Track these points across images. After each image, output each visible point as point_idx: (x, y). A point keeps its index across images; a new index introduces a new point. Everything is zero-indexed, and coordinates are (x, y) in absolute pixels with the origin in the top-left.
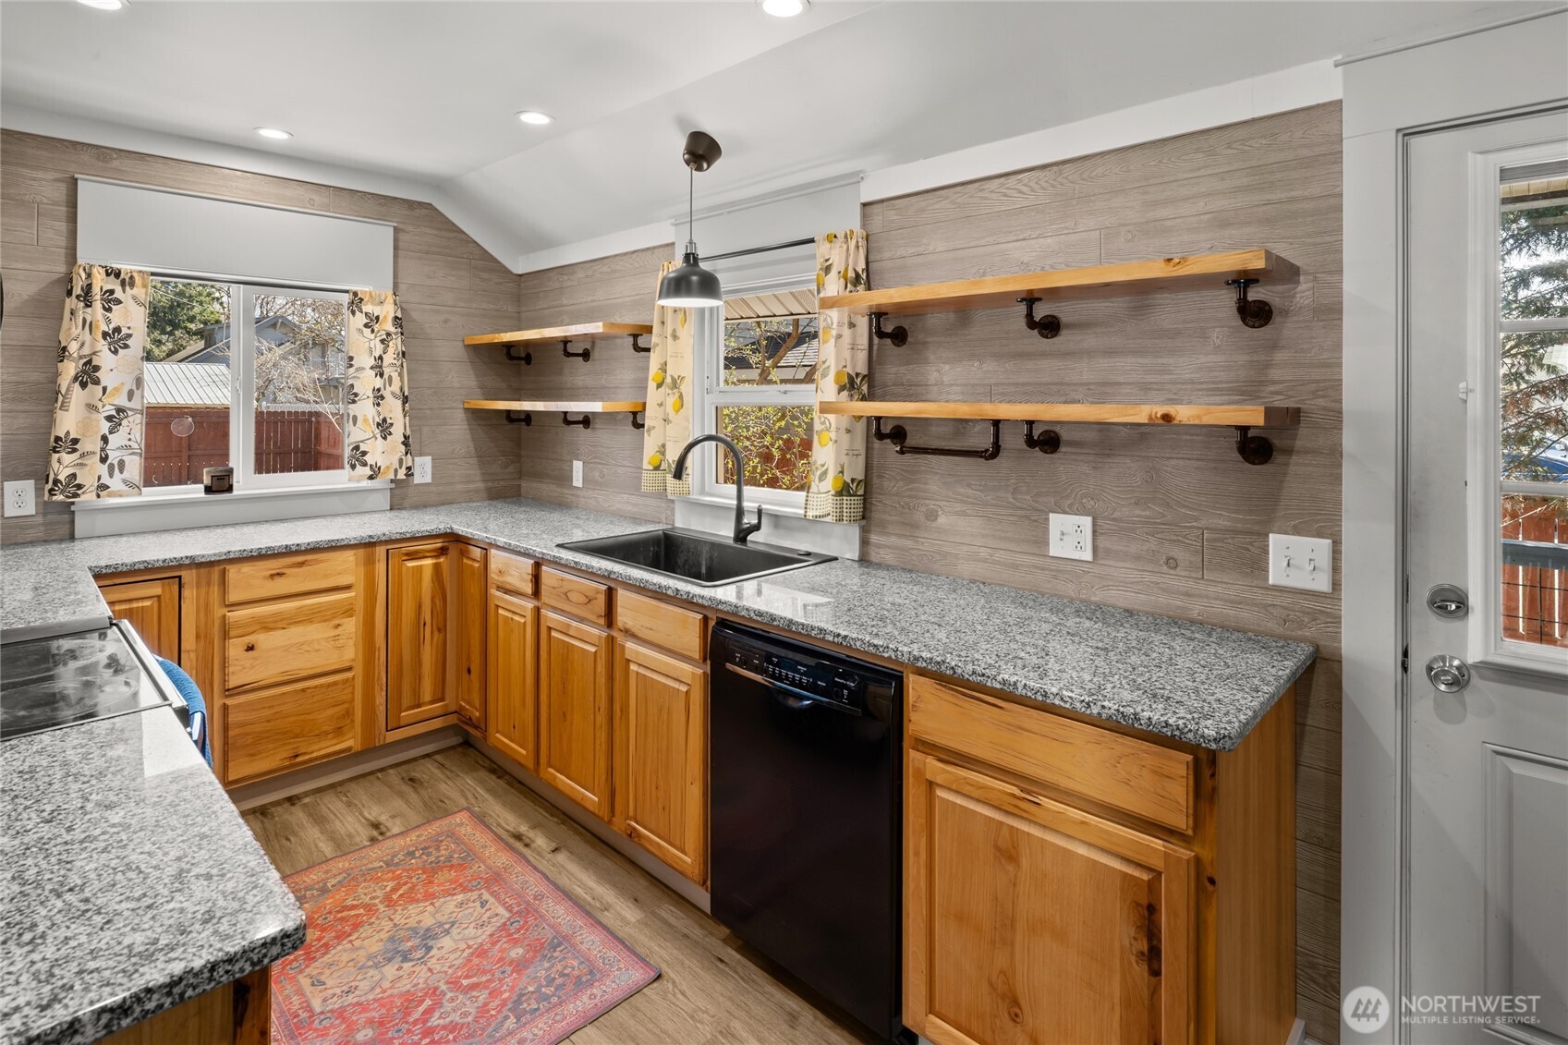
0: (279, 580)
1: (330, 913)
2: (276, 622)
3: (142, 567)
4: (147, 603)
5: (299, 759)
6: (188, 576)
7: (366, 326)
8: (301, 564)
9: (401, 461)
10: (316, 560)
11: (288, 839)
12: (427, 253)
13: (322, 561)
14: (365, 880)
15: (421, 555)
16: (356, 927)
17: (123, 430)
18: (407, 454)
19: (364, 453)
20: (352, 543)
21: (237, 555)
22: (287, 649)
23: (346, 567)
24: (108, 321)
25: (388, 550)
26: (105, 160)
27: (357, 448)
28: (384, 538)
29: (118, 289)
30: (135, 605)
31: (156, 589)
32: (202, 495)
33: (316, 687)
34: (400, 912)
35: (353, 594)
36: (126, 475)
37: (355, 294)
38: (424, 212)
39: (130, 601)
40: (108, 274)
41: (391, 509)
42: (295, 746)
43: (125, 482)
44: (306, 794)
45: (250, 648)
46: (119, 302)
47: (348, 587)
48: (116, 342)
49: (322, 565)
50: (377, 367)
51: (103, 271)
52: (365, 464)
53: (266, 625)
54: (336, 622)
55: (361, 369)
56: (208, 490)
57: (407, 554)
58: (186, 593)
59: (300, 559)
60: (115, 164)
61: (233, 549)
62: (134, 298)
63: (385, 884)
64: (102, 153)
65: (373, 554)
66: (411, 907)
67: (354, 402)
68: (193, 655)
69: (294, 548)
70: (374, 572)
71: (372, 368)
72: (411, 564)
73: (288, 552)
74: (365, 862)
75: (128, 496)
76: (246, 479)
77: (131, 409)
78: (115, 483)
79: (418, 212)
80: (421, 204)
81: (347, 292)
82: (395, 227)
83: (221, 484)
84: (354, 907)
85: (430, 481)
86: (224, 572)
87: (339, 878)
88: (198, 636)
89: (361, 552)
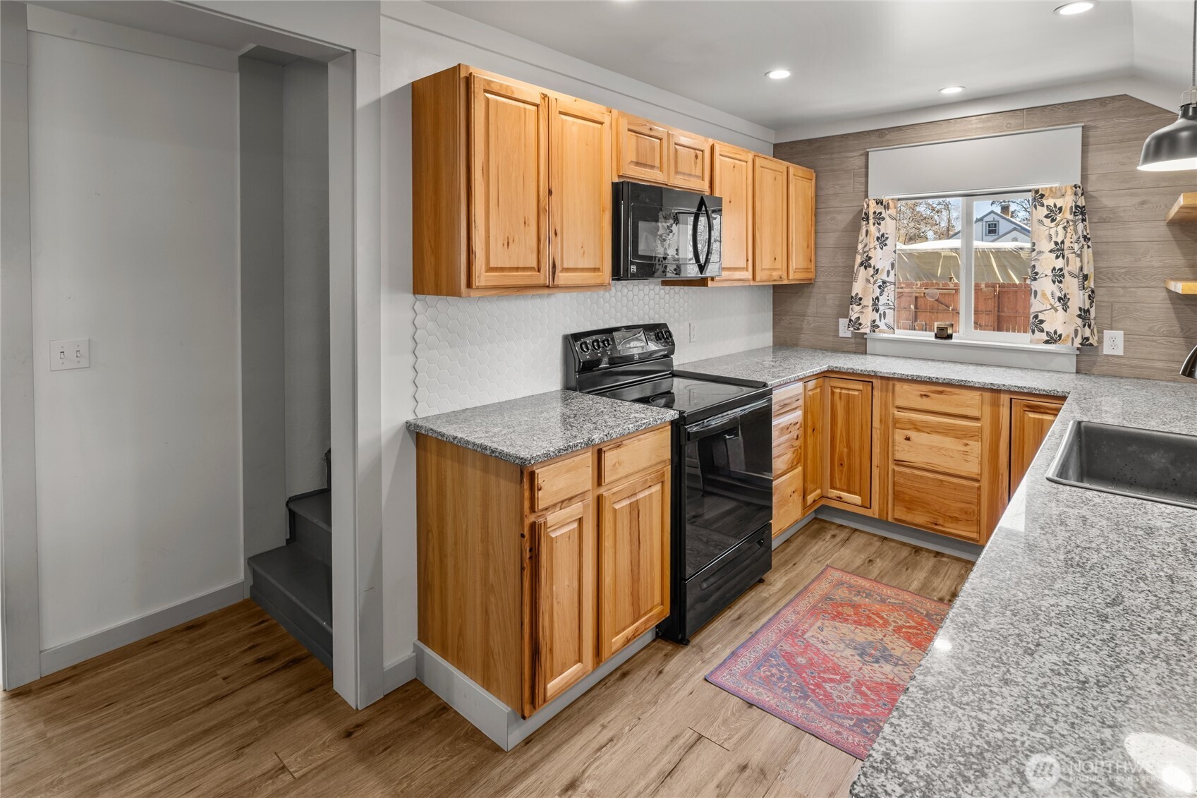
0: (925, 399)
1: (869, 611)
2: (923, 427)
3: (851, 371)
4: (856, 393)
5: (937, 527)
6: (876, 382)
7: (1047, 217)
8: (941, 392)
9: (1076, 332)
10: (950, 392)
11: (907, 569)
12: (1121, 141)
13: (956, 394)
14: (905, 612)
15: (1042, 410)
16: (869, 625)
17: (885, 294)
18: (1084, 326)
19: (1042, 322)
20: (976, 385)
21: (899, 376)
22: (931, 448)
23: (971, 403)
24: (879, 231)
25: (1011, 399)
26: (882, 137)
27: (1036, 317)
28: (1003, 388)
29: (883, 211)
30: (851, 392)
31: (860, 386)
32: (933, 339)
33: (950, 483)
34: (894, 637)
35: (979, 425)
36: (886, 321)
37: (1037, 192)
38: (1117, 104)
39: (849, 389)
40: (877, 204)
41: (1077, 373)
42: (936, 517)
43: (886, 324)
44: (949, 557)
45: (908, 439)
46: (883, 219)
47: (976, 419)
48: (882, 243)
49: (955, 397)
50: (1058, 250)
51: (874, 202)
52: (1042, 331)
53: (917, 427)
54: (966, 442)
55: (1041, 252)
56: (936, 337)
57: (1028, 406)
58: (875, 393)
59: (940, 389)
60: (888, 137)
61: (898, 372)
62: (889, 215)
63: (910, 621)
64: (880, 133)
65: (999, 399)
66: (902, 640)
67: (1035, 279)
68: (878, 431)
69: (934, 380)
70: (999, 413)
71: (1051, 251)
72: (1032, 415)
73: (930, 382)
74: (920, 605)
75: (887, 333)
76: (965, 333)
77: (889, 282)
78: (882, 324)
79: (1110, 107)
80: (1113, 98)
81: (1030, 191)
82: (1083, 127)
83: (943, 335)
84: (882, 618)
85: (1122, 354)
86: (894, 385)
87: (897, 602)
88: (881, 421)
89: (987, 395)
